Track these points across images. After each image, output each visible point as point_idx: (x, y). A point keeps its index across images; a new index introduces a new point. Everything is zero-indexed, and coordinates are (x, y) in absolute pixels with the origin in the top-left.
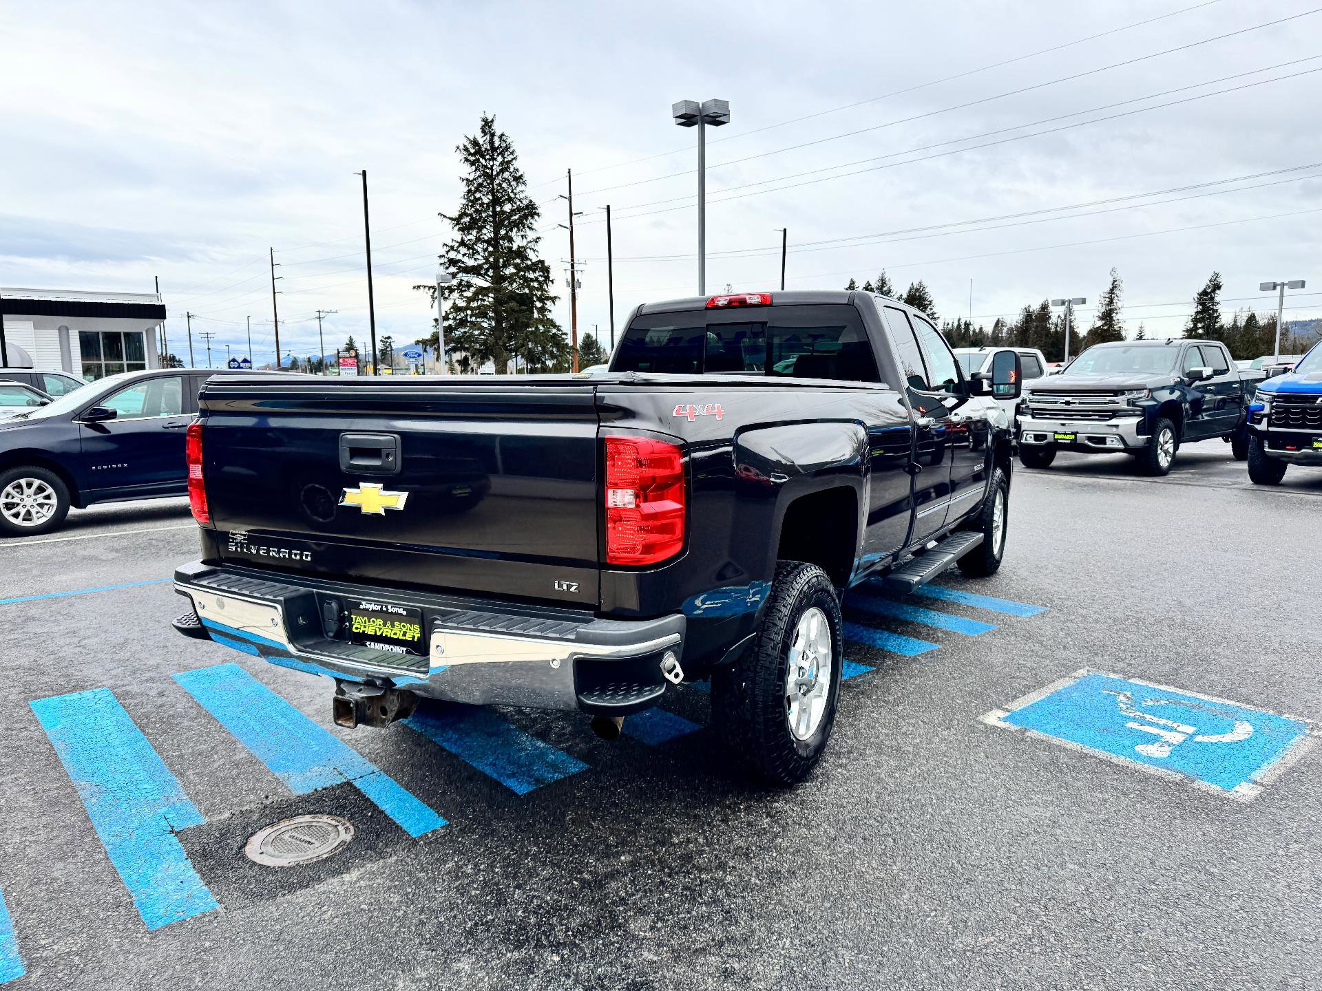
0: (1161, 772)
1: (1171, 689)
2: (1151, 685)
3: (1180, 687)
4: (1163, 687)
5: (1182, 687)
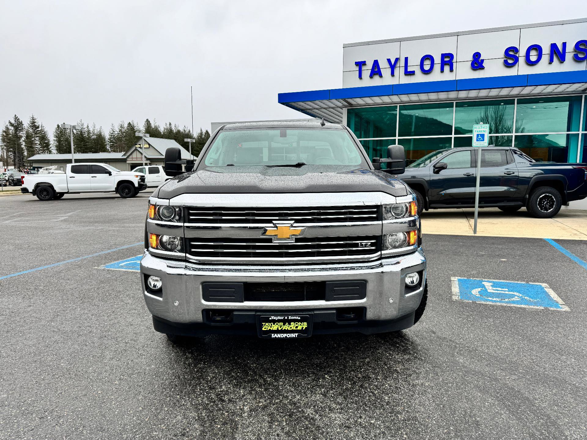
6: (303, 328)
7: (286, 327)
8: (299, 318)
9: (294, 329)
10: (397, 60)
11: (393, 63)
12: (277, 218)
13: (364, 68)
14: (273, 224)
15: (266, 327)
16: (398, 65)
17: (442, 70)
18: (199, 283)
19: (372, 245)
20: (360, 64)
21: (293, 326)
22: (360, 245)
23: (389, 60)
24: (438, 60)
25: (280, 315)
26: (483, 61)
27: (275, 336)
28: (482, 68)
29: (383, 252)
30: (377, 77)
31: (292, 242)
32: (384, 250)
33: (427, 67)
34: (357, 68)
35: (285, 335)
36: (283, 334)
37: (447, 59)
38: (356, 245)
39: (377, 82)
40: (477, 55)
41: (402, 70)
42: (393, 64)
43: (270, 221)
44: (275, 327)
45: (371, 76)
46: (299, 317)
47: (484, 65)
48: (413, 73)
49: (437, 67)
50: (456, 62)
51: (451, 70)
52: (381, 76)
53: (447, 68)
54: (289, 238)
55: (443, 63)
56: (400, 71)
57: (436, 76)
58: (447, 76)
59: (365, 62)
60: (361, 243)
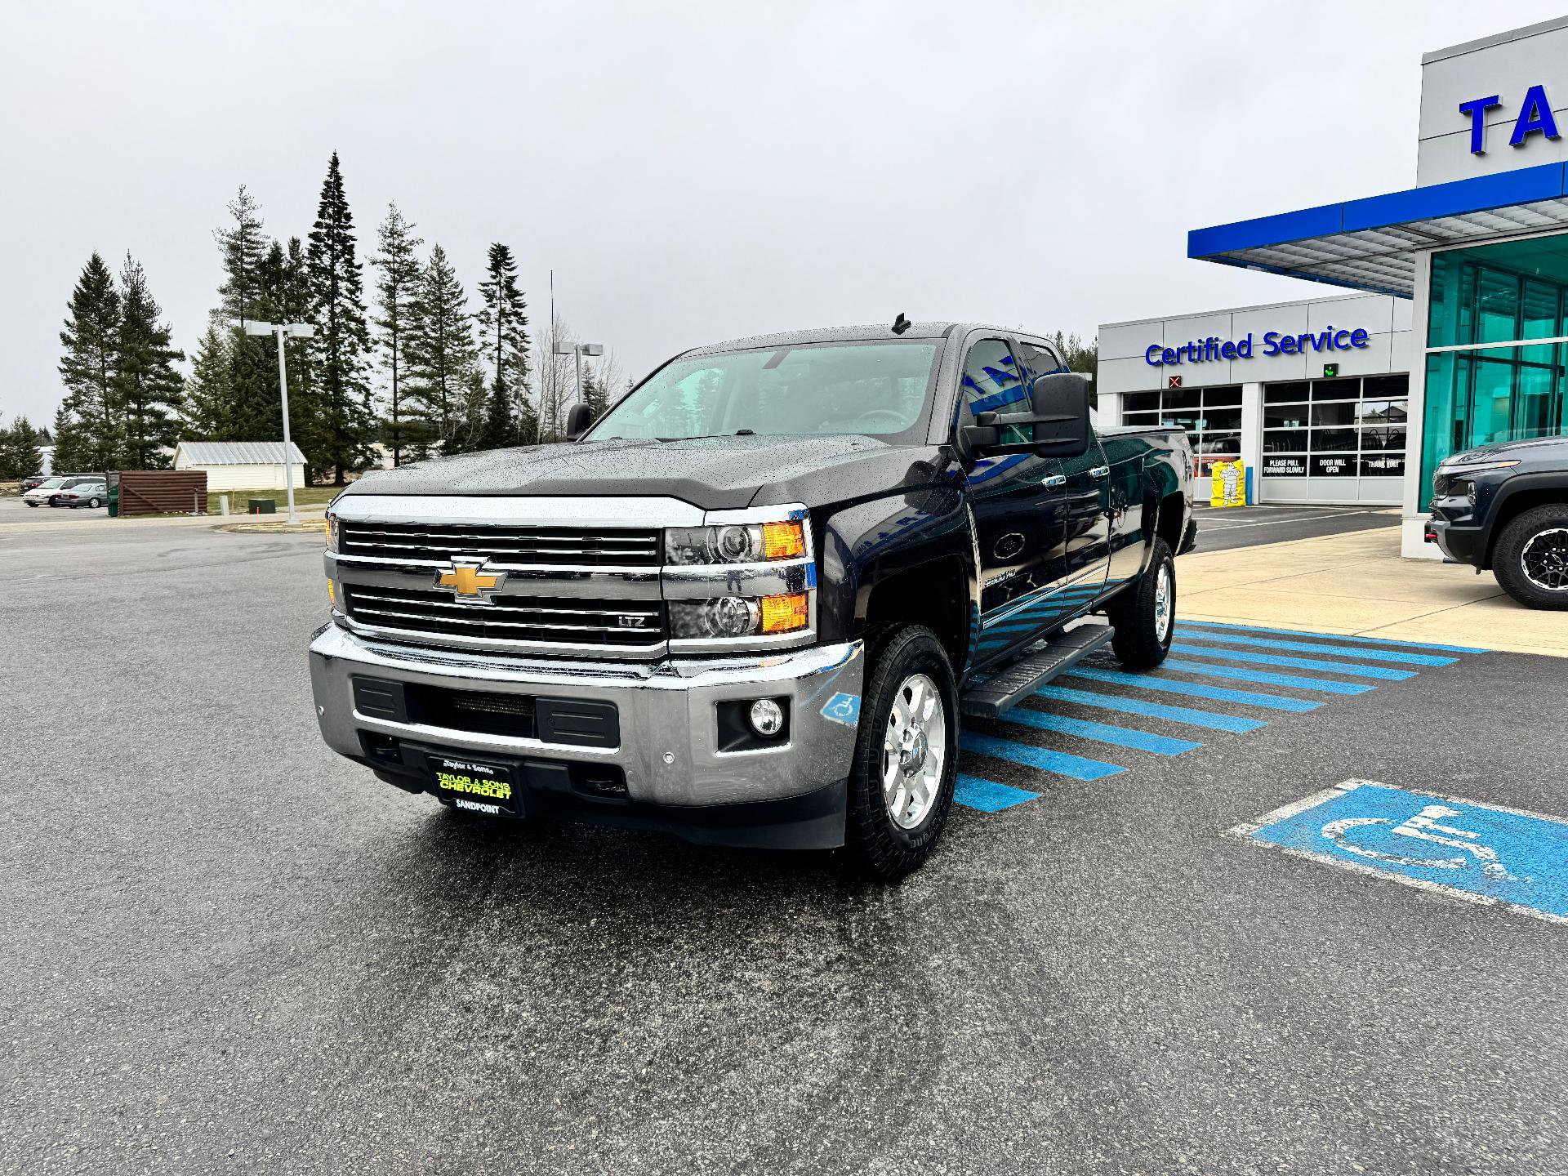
6: (505, 795)
7: (476, 789)
8: (491, 772)
9: (492, 795)
13: (1489, 119)
18: (346, 675)
19: (648, 622)
20: (1478, 110)
22: (620, 622)
25: (460, 760)
29: (673, 642)
31: (485, 603)
32: (676, 637)
34: (1468, 123)
35: (476, 806)
38: (613, 621)
46: (490, 769)
54: (476, 595)
59: (1496, 98)
60: (623, 616)
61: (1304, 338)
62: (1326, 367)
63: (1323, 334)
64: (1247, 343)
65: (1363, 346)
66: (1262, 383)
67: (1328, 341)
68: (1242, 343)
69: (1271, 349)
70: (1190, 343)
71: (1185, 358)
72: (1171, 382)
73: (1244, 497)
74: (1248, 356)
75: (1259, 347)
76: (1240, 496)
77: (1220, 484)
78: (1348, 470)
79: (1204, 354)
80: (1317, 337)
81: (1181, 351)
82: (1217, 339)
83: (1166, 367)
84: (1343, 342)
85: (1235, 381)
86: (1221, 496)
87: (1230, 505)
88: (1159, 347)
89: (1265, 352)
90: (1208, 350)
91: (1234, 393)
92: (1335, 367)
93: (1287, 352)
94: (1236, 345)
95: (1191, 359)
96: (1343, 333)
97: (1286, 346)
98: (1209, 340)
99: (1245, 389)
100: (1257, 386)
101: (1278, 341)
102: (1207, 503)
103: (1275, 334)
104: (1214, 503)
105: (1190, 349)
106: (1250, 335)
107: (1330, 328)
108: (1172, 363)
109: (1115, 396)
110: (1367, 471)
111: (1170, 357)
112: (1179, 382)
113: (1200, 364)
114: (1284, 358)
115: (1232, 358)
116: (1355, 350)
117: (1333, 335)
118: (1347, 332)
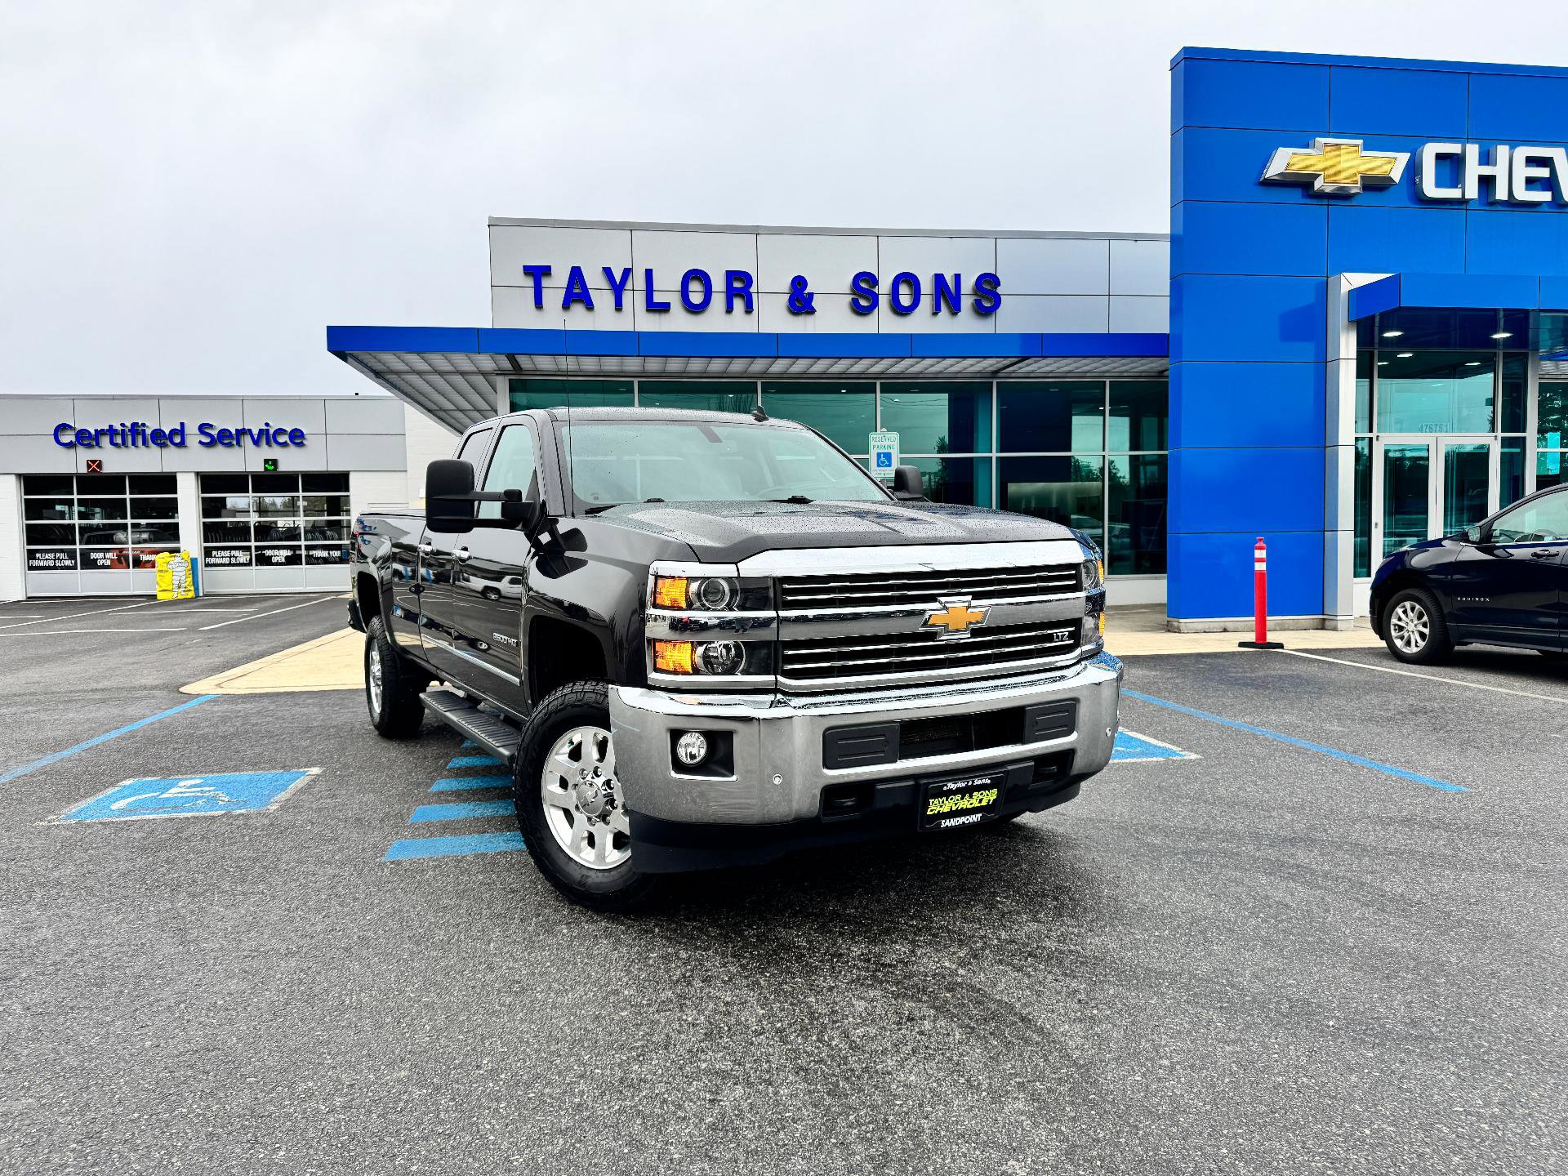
0: (177, 777)
1: (182, 815)
2: (202, 814)
3: (173, 819)
4: (189, 815)
5: (171, 820)
7: (965, 804)
10: (627, 272)
11: (618, 279)
12: (945, 591)
14: (941, 603)
15: (936, 806)
16: (629, 285)
17: (729, 309)
21: (973, 801)
23: (608, 272)
24: (718, 284)
26: (811, 295)
27: (946, 824)
28: (812, 311)
30: (578, 309)
33: (696, 298)
36: (958, 819)
37: (737, 285)
39: (578, 320)
40: (799, 283)
41: (641, 298)
42: (618, 283)
43: (932, 599)
44: (947, 805)
45: (566, 306)
47: (814, 304)
48: (664, 308)
49: (718, 300)
50: (758, 293)
51: (749, 309)
52: (590, 306)
53: (738, 304)
55: (731, 294)
56: (634, 298)
57: (716, 321)
58: (739, 323)
61: (241, 432)
62: (266, 461)
63: (261, 431)
64: (181, 431)
65: (301, 445)
66: (197, 474)
67: (266, 437)
68: (173, 432)
69: (206, 440)
70: (111, 426)
71: (105, 440)
72: (89, 466)
73: (192, 588)
74: (182, 444)
75: (193, 438)
76: (189, 588)
77: (168, 576)
78: (293, 560)
79: (130, 439)
80: (255, 432)
81: (100, 433)
82: (144, 425)
83: (80, 449)
84: (282, 439)
85: (167, 469)
86: (170, 588)
87: (180, 597)
88: (70, 427)
89: (200, 442)
90: (134, 434)
91: (168, 482)
92: (275, 462)
93: (223, 444)
94: (167, 433)
95: (112, 443)
96: (280, 431)
97: (226, 439)
98: (134, 425)
99: (179, 477)
100: (192, 477)
101: (214, 433)
102: (154, 597)
103: (211, 426)
104: (162, 596)
105: (111, 432)
106: (182, 424)
107: (267, 424)
108: (89, 446)
109: (13, 478)
110: (311, 560)
111: (85, 439)
112: (100, 465)
113: (123, 449)
114: (220, 450)
115: (162, 446)
116: (292, 448)
117: (271, 432)
118: (285, 431)
